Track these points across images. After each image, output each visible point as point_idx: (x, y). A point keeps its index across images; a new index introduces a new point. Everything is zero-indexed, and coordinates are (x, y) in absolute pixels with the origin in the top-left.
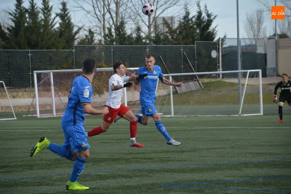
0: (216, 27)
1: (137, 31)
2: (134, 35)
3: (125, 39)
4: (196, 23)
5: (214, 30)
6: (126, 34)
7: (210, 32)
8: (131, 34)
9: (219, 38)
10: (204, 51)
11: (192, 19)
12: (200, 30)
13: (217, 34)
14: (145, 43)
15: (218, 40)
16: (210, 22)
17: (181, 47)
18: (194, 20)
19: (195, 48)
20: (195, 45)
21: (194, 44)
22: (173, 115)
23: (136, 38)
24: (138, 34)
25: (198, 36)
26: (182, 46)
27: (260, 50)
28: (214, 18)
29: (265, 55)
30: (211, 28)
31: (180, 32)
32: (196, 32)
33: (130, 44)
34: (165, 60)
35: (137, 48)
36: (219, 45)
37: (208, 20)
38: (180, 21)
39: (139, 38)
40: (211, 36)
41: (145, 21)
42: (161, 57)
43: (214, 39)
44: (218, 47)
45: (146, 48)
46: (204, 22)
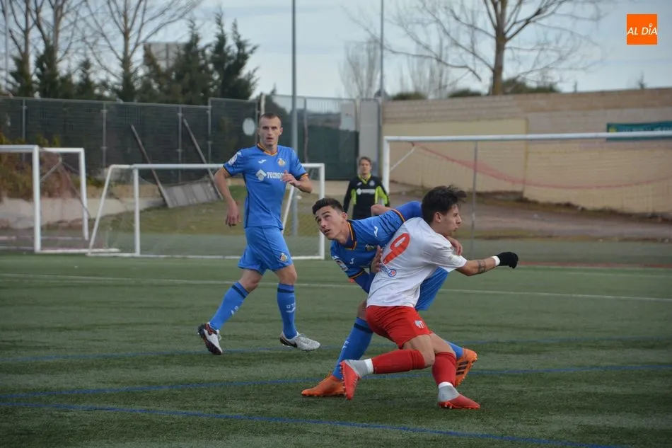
0: (254, 71)
1: (82, 68)
2: (76, 79)
3: (54, 84)
4: (213, 60)
5: (250, 76)
6: (56, 74)
7: (241, 81)
8: (69, 76)
9: (261, 94)
10: (227, 120)
11: (203, 51)
12: (220, 74)
13: (257, 85)
14: (101, 97)
15: (259, 99)
16: (242, 59)
17: (178, 108)
18: (208, 51)
19: (209, 112)
20: (210, 107)
21: (206, 104)
22: (137, 254)
23: (80, 84)
24: (85, 76)
25: (216, 87)
26: (181, 106)
27: (347, 125)
28: (252, 52)
29: (356, 135)
30: (245, 72)
31: (179, 77)
32: (212, 79)
33: (67, 96)
34: (143, 135)
35: (80, 105)
36: (259, 109)
37: (239, 54)
38: (179, 54)
39: (87, 85)
40: (243, 89)
41: (116, 49)
42: (133, 128)
43: (249, 94)
44: (257, 112)
45: (100, 107)
46: (230, 58)
